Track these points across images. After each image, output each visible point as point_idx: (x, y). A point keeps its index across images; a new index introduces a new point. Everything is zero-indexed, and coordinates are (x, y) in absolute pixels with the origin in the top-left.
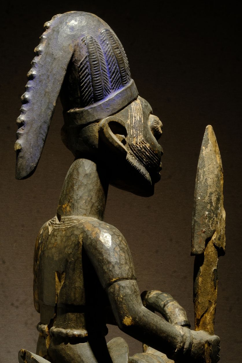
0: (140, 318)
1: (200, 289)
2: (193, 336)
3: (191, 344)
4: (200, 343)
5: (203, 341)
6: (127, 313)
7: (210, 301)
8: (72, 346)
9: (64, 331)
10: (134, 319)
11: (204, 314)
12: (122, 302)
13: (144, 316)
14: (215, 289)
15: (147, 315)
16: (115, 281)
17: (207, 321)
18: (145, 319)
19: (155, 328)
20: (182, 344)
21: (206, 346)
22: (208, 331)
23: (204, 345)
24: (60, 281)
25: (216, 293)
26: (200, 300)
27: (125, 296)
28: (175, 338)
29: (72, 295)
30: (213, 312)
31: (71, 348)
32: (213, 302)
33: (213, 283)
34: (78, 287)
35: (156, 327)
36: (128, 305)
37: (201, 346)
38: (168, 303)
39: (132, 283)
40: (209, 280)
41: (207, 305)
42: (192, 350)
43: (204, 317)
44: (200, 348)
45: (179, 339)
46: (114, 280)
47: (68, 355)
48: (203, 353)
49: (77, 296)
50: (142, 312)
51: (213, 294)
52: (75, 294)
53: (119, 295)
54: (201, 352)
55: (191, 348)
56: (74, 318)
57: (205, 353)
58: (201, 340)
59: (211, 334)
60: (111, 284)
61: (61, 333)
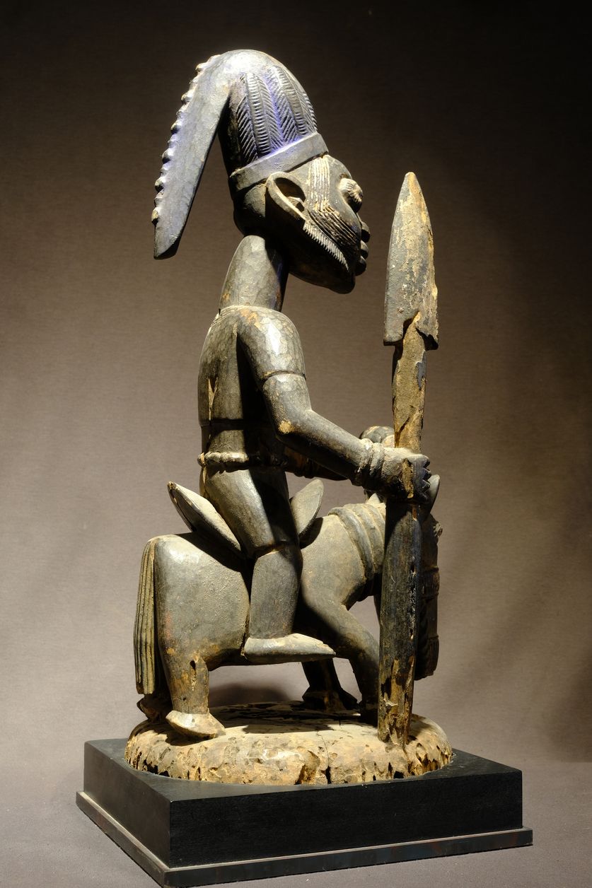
0: (303, 423)
1: (399, 391)
2: (386, 452)
3: (381, 462)
4: (394, 461)
5: (400, 460)
6: (284, 416)
7: (412, 407)
8: (228, 474)
9: (218, 455)
10: (294, 425)
11: (404, 425)
12: (278, 402)
13: (308, 420)
14: (420, 390)
15: (313, 419)
16: (270, 376)
17: (409, 434)
18: (311, 424)
19: (325, 437)
20: (366, 462)
21: (405, 466)
22: (410, 448)
23: (400, 464)
24: (213, 390)
25: (422, 396)
26: (398, 405)
27: (282, 394)
28: (356, 453)
29: (227, 405)
30: (418, 422)
31: (227, 477)
32: (418, 409)
33: (415, 381)
34: (233, 395)
35: (328, 435)
36: (286, 405)
37: (397, 465)
38: (386, 436)
39: (295, 379)
40: (411, 378)
41: (408, 412)
42: (383, 470)
43: (405, 429)
44: (394, 468)
45: (363, 455)
46: (269, 373)
47: (223, 486)
48: (400, 475)
49: (233, 406)
50: (307, 415)
51: (417, 397)
52: (229, 403)
53: (274, 392)
54: (397, 474)
55: (381, 468)
56: (231, 437)
57: (404, 476)
58: (397, 457)
59: (415, 451)
60: (264, 380)
61: (215, 457)
